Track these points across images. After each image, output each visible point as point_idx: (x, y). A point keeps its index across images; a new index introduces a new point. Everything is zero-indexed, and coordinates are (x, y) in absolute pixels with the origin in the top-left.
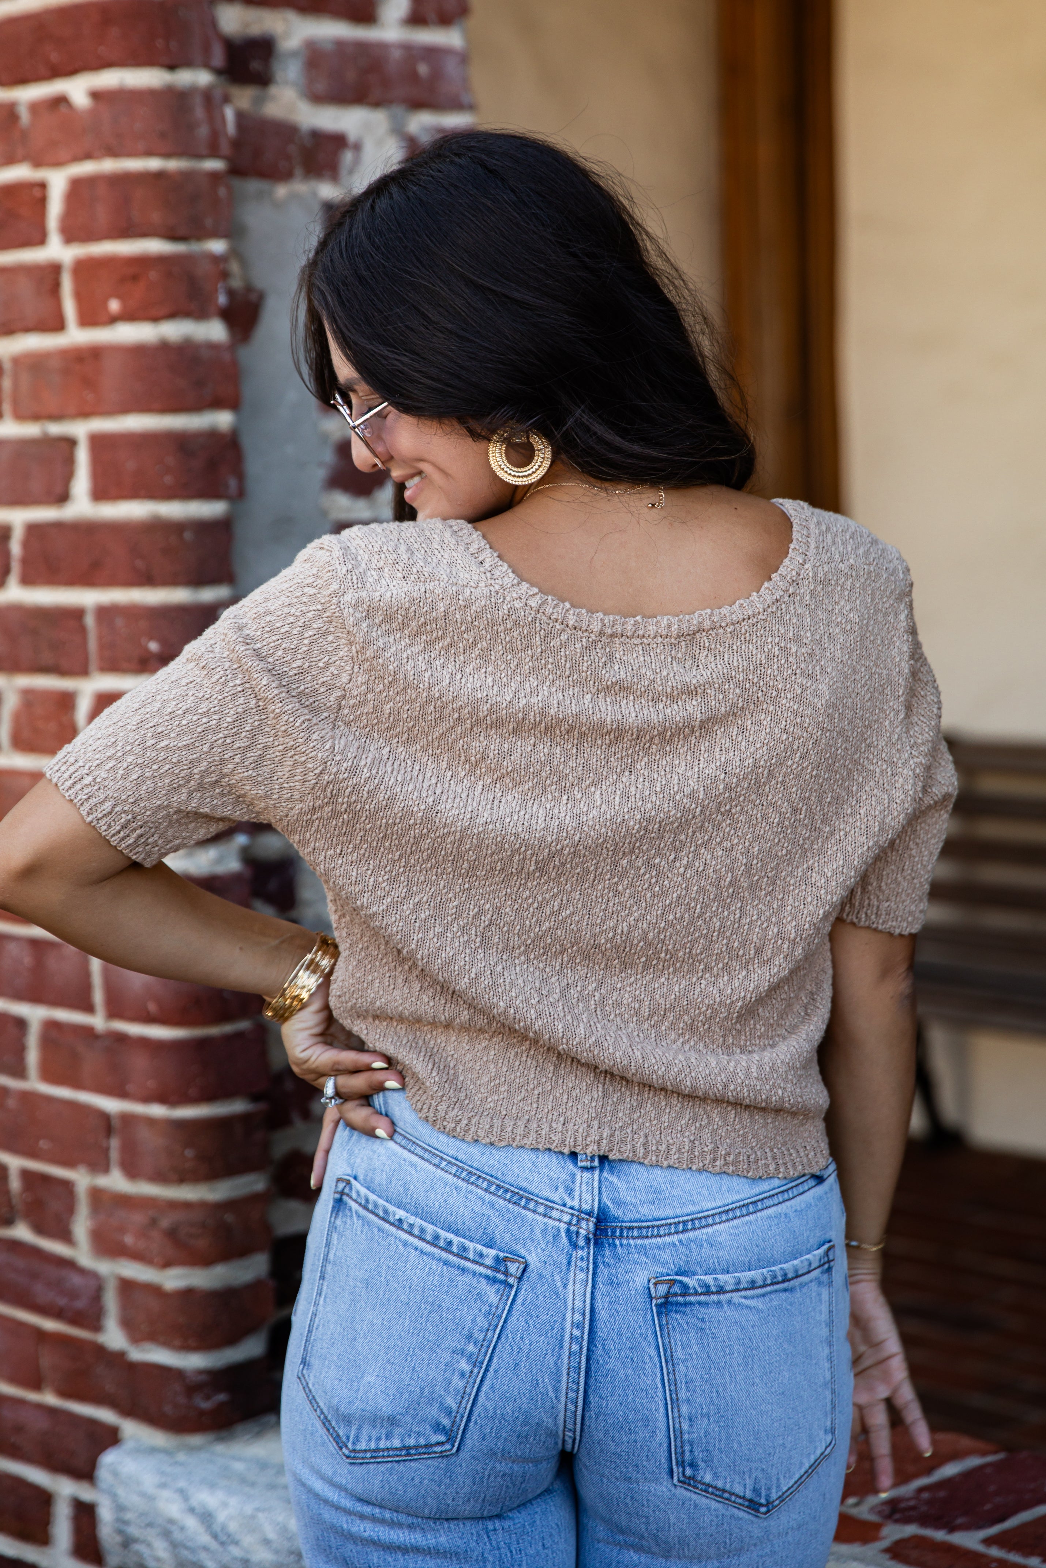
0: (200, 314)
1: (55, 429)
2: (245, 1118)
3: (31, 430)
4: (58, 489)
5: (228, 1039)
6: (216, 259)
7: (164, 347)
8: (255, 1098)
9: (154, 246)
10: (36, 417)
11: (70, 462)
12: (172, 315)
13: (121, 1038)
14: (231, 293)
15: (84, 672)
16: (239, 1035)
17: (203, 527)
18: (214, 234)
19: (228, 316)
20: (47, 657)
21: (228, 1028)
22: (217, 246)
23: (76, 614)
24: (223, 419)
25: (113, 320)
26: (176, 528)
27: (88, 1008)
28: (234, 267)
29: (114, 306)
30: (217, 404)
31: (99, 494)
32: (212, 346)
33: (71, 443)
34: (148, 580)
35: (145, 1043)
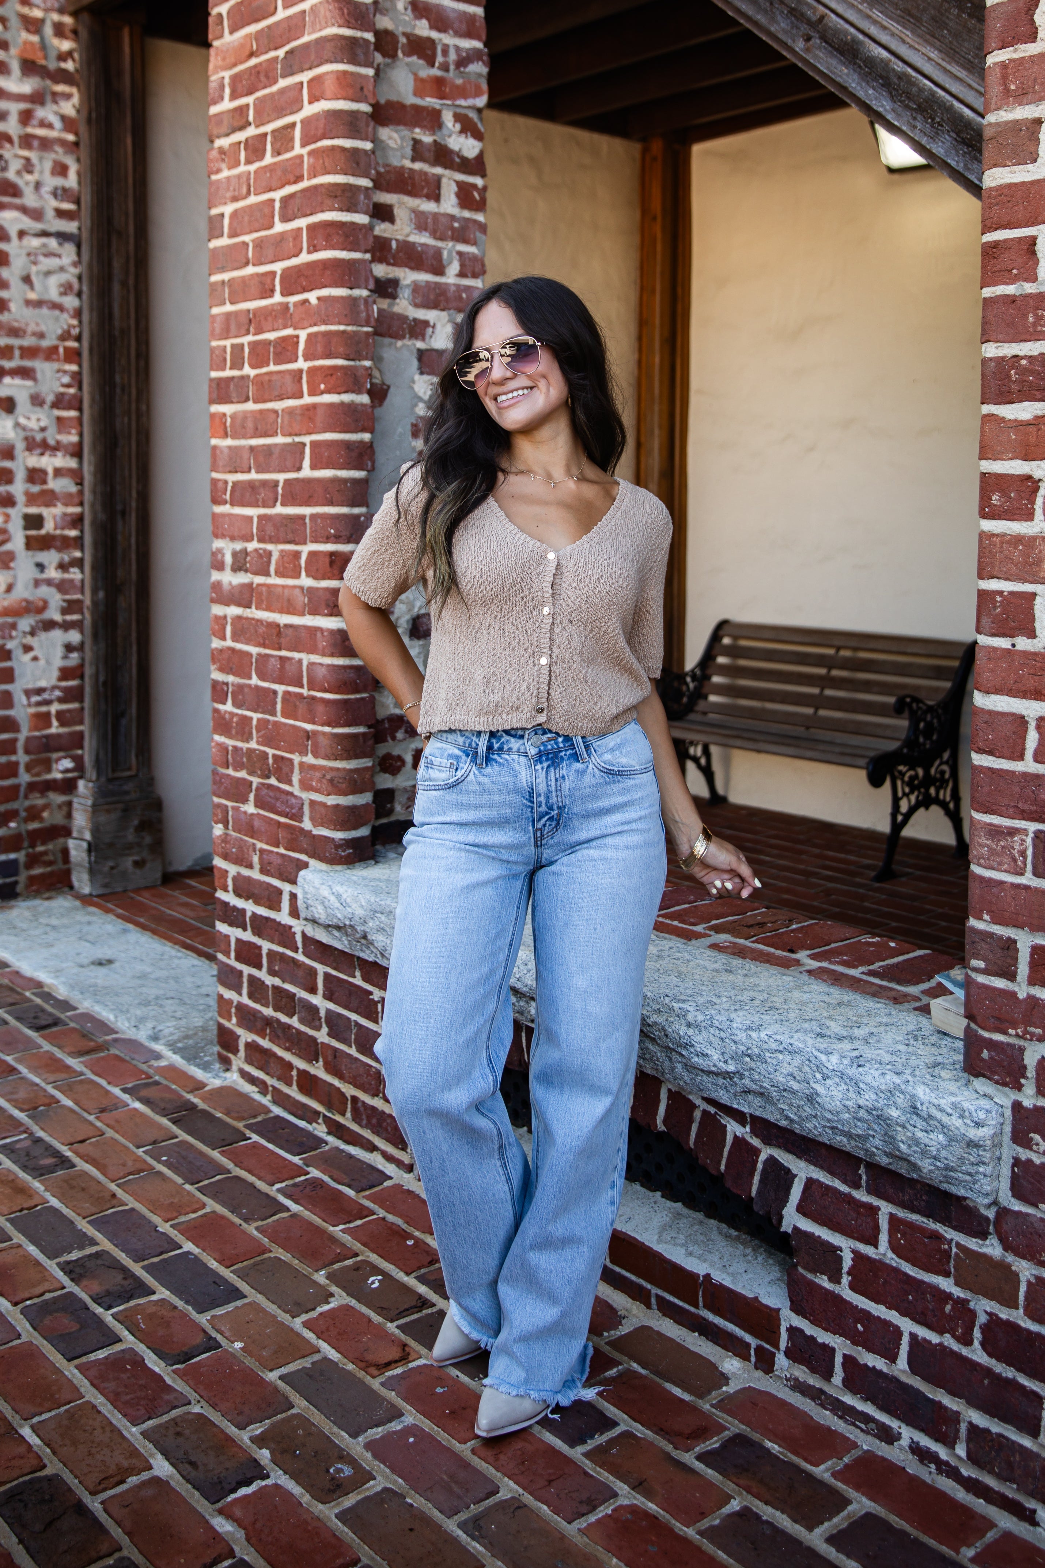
0: (359, 392)
1: (297, 439)
2: (364, 734)
3: (289, 440)
4: (298, 465)
5: (357, 700)
6: (367, 369)
7: (342, 404)
8: (369, 727)
9: (340, 362)
10: (290, 435)
11: (303, 453)
12: (346, 392)
13: (313, 698)
14: (372, 384)
15: (305, 543)
16: (363, 699)
17: (355, 481)
18: (366, 359)
19: (370, 393)
20: (290, 536)
21: (358, 696)
22: (367, 363)
23: (302, 518)
24: (366, 437)
25: (322, 393)
26: (345, 481)
27: (302, 687)
28: (376, 373)
29: (322, 386)
30: (363, 430)
31: (313, 467)
32: (363, 405)
33: (304, 445)
34: (331, 503)
35: (323, 700)
